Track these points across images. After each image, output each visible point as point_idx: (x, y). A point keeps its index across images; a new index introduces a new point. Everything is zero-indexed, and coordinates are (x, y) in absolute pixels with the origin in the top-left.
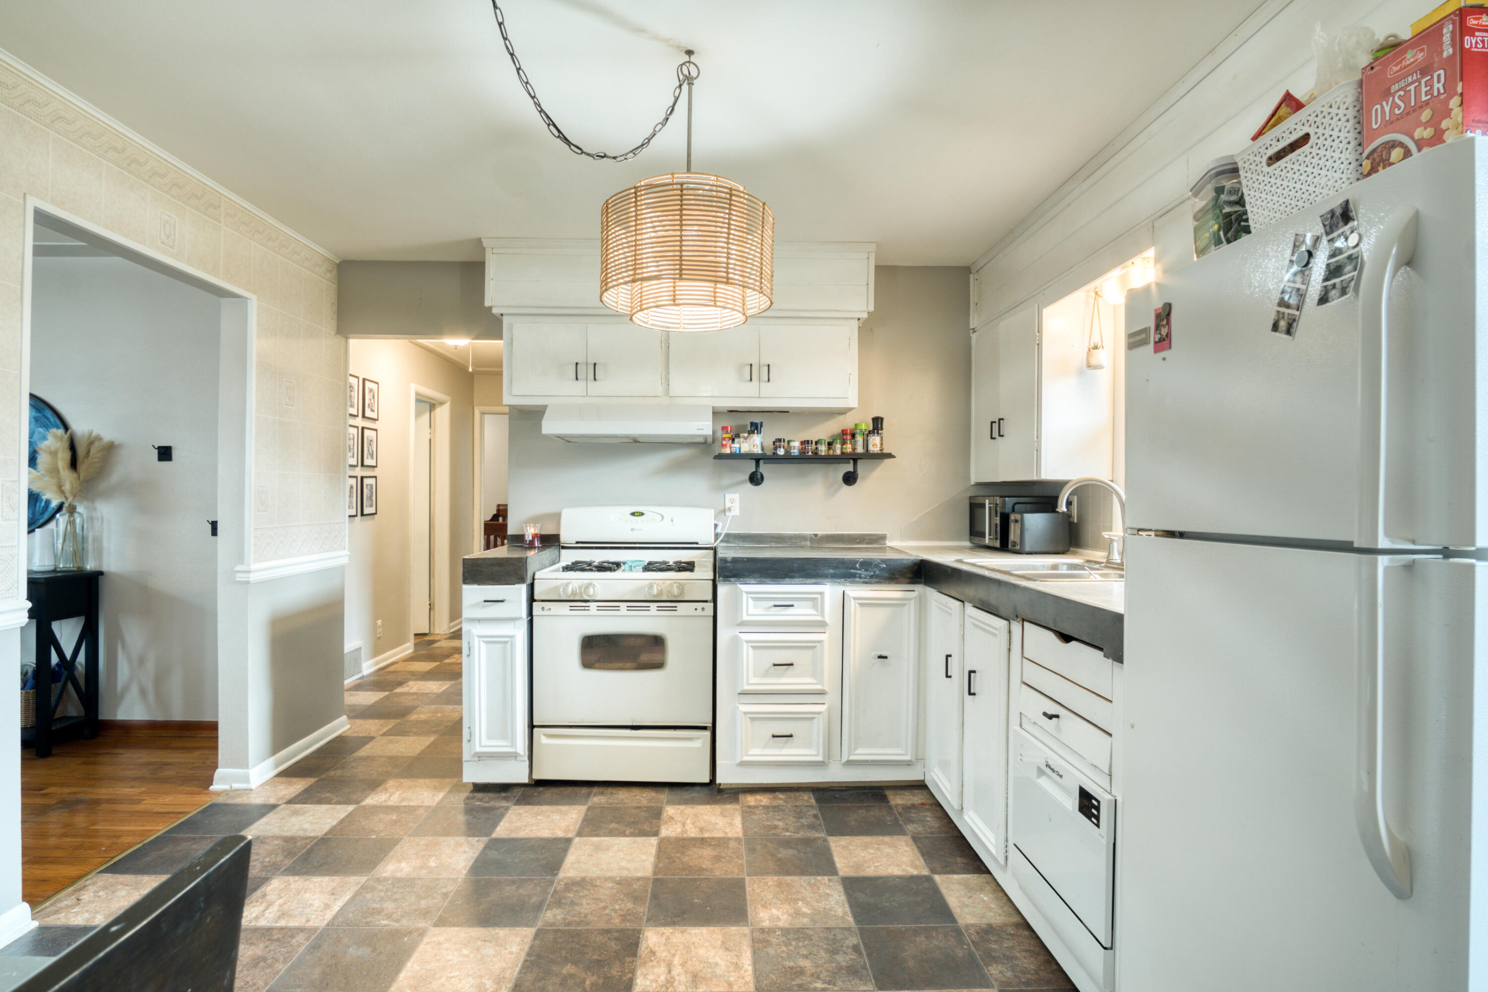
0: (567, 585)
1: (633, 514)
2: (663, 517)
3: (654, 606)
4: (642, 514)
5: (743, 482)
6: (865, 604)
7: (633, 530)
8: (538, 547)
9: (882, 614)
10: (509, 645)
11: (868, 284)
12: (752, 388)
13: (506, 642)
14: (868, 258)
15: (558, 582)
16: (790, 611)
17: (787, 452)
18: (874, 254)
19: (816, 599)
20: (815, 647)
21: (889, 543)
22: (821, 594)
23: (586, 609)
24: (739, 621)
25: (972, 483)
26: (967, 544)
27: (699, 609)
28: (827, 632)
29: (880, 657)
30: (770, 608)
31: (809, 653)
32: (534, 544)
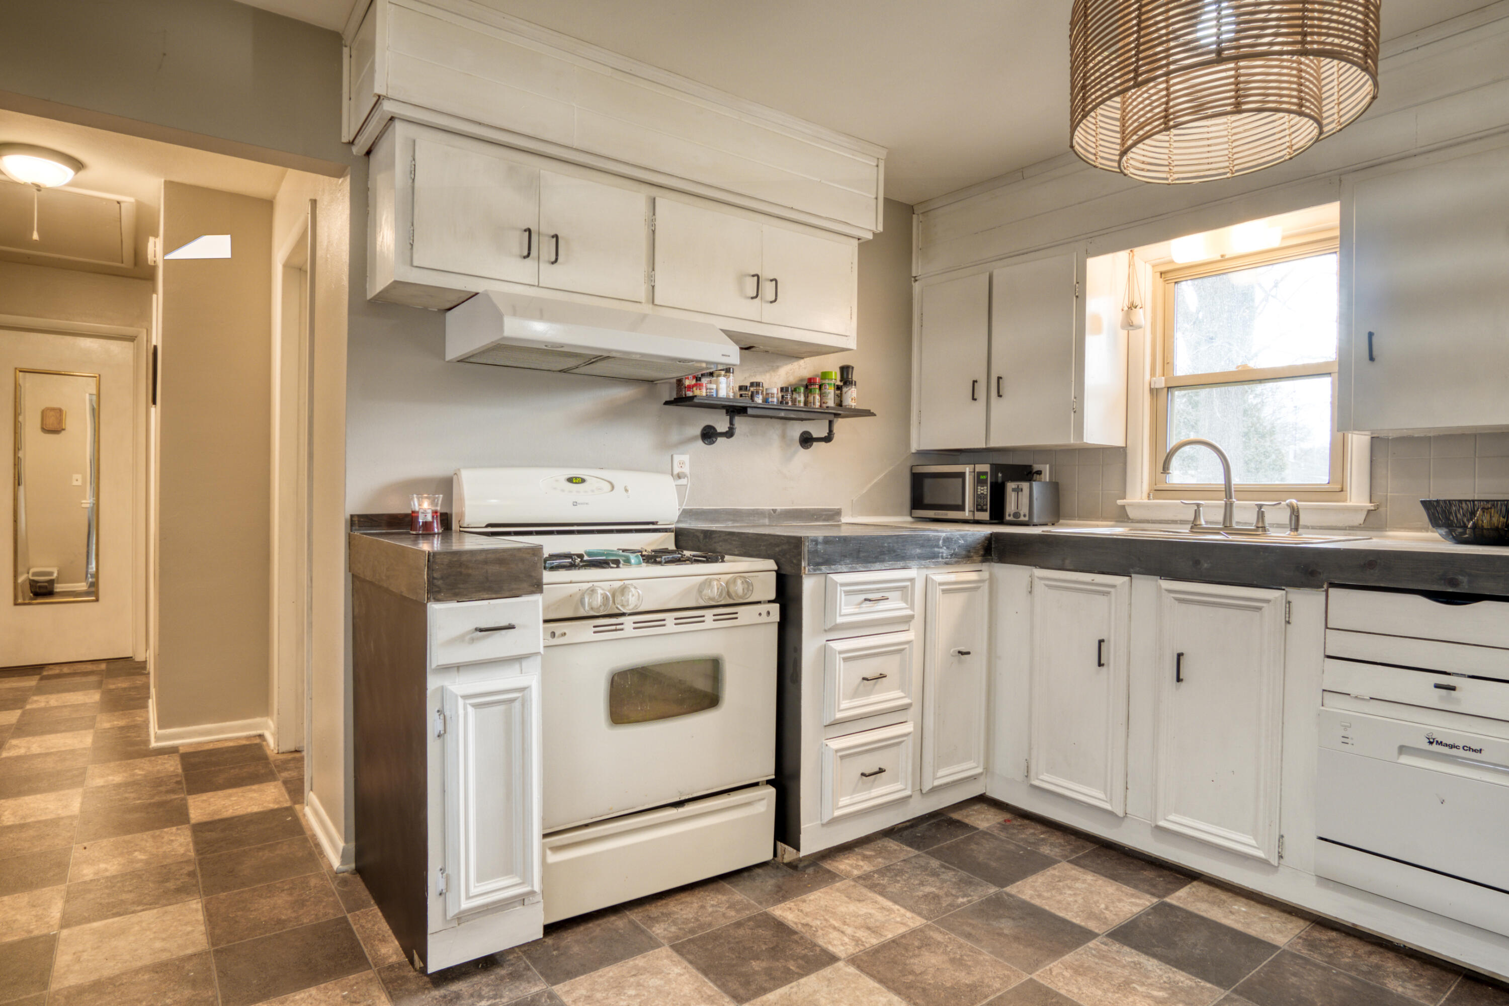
0: (592, 591)
1: (570, 480)
2: (613, 487)
3: (709, 614)
4: (583, 481)
5: (692, 439)
6: (949, 590)
7: (575, 504)
8: (438, 534)
9: (959, 600)
10: (517, 705)
11: (876, 198)
12: (752, 309)
13: (512, 701)
14: (877, 166)
15: (574, 588)
16: (882, 605)
17: (766, 400)
18: (883, 161)
19: (905, 587)
20: (903, 650)
21: (845, 519)
22: (912, 580)
23: (618, 628)
24: (829, 626)
25: (913, 451)
26: (909, 519)
27: (764, 614)
28: (911, 628)
29: (961, 653)
30: (861, 603)
31: (897, 657)
32: (433, 530)
